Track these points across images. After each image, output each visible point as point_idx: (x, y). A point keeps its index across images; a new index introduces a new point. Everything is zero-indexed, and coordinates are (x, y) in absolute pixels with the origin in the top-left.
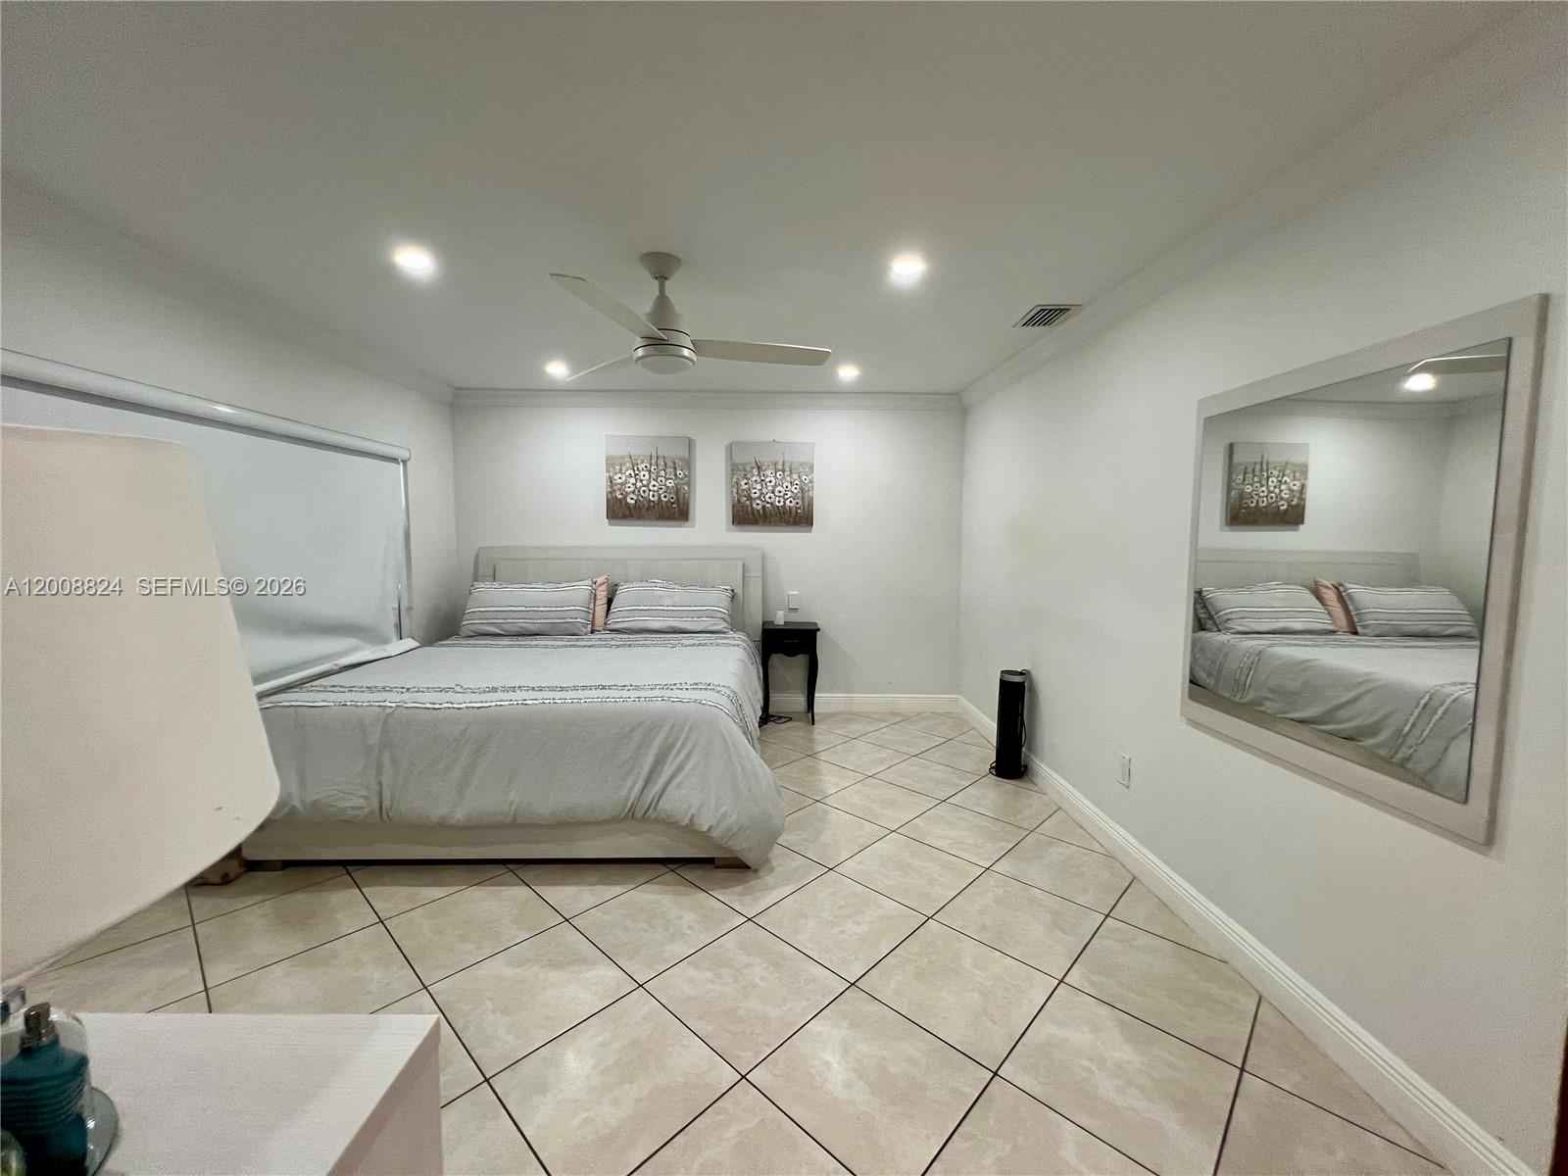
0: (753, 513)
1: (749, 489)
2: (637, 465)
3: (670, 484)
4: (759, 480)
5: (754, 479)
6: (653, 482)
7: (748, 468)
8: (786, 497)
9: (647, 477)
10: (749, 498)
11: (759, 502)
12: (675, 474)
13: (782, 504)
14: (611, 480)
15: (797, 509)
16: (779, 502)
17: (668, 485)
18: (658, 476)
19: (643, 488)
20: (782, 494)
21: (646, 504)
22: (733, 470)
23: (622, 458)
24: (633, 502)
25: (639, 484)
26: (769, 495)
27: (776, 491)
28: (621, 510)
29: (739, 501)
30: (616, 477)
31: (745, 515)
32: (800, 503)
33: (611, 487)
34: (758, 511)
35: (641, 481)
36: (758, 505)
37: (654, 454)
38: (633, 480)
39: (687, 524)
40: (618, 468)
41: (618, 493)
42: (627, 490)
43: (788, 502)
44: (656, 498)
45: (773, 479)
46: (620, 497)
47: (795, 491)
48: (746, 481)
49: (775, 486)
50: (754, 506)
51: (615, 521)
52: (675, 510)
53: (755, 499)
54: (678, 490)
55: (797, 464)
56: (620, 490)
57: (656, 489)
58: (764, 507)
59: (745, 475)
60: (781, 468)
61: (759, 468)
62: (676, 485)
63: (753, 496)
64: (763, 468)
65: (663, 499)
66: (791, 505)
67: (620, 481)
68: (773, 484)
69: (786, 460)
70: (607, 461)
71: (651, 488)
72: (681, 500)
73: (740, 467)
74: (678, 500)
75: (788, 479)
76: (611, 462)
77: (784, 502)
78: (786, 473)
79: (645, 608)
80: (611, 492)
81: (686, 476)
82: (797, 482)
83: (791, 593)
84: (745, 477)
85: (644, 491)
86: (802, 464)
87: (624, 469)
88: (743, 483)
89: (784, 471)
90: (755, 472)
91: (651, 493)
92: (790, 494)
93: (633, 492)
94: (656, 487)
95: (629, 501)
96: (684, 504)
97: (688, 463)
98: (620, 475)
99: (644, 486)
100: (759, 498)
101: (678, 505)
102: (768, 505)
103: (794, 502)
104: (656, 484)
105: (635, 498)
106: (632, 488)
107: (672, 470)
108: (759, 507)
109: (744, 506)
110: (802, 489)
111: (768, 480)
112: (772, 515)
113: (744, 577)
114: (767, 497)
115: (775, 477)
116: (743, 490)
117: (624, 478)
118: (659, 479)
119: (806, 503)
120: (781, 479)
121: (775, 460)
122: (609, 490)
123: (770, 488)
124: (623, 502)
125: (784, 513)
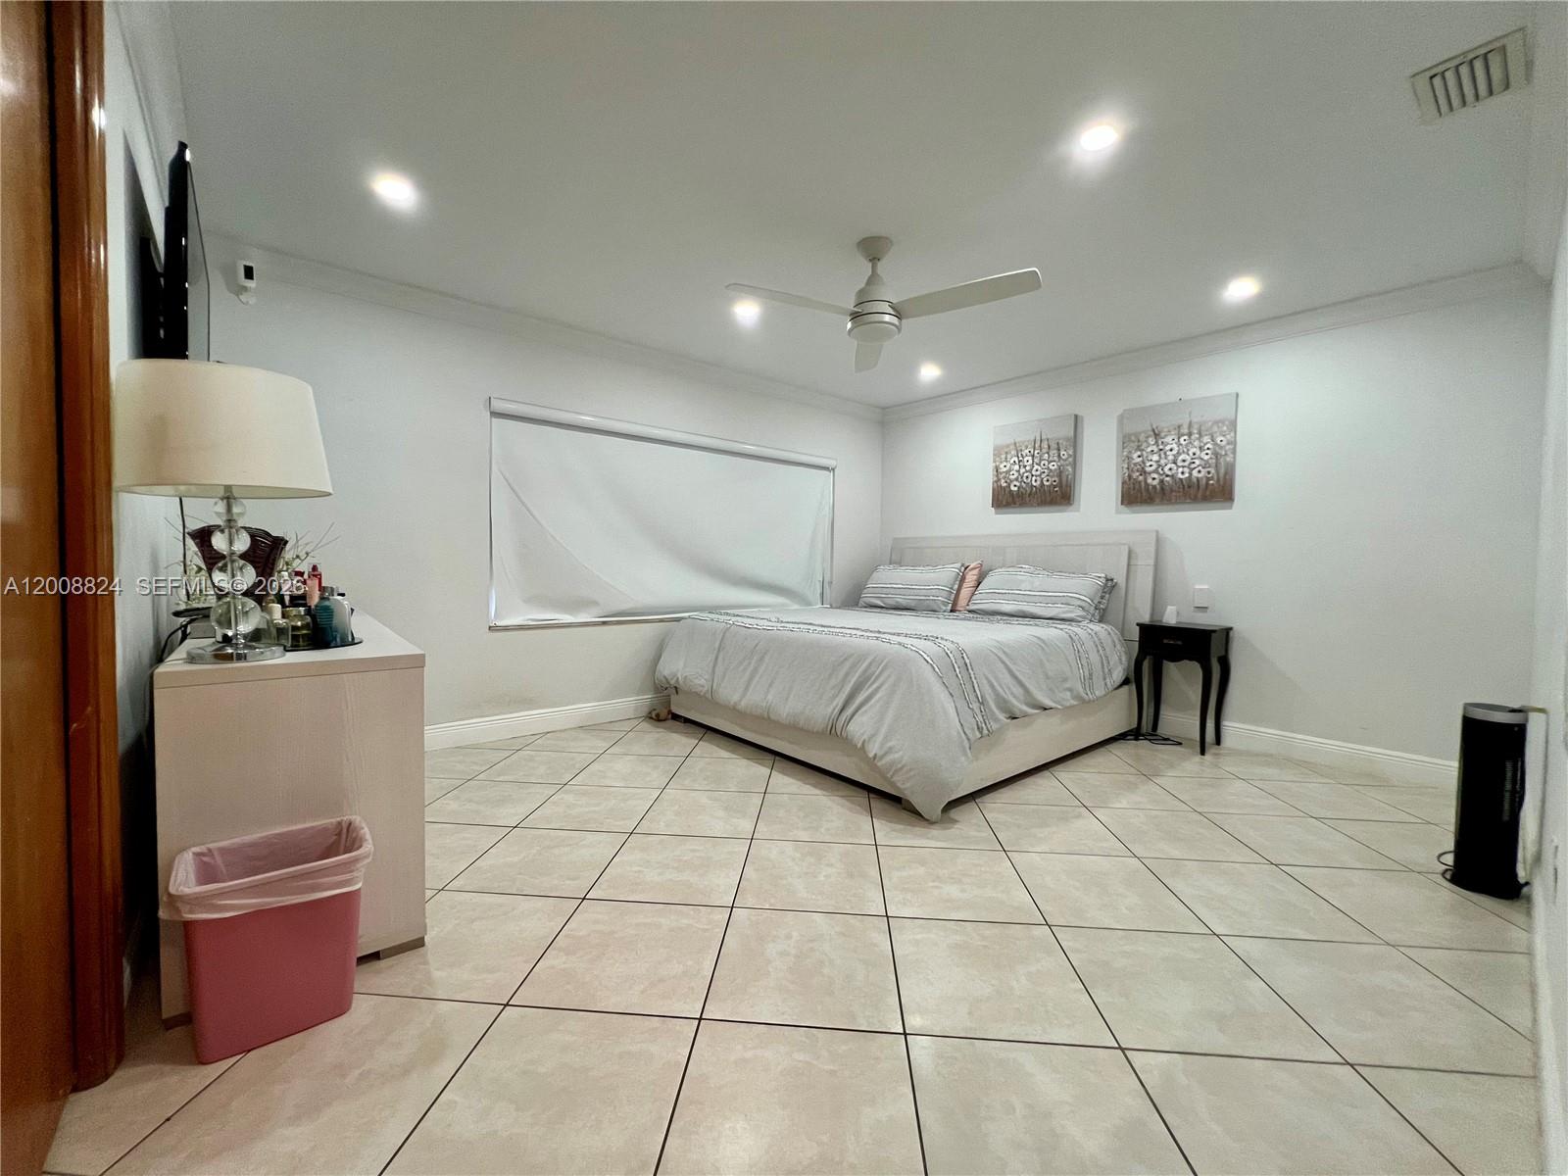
0: (1147, 490)
1: (1143, 462)
2: (1021, 450)
3: (1053, 466)
4: (1156, 450)
5: (1149, 449)
6: (1036, 467)
7: (1142, 437)
8: (1193, 466)
9: (1031, 462)
10: (1143, 472)
11: (1155, 476)
12: (1059, 455)
13: (1187, 475)
14: (997, 469)
15: (1208, 479)
16: (1183, 473)
17: (1051, 467)
18: (1041, 460)
19: (1026, 475)
20: (1186, 464)
21: (1028, 490)
22: (1124, 443)
23: (1008, 446)
24: (1016, 489)
25: (1023, 470)
26: (1169, 466)
27: (1181, 460)
28: (1006, 499)
29: (1130, 477)
30: (1002, 466)
31: (1137, 494)
32: (1213, 471)
33: (997, 476)
34: (1154, 487)
35: (1025, 467)
36: (1153, 481)
37: (1038, 438)
38: (1017, 467)
39: (1071, 508)
40: (1003, 456)
41: (1003, 481)
42: (1012, 477)
43: (1195, 473)
44: (1038, 483)
45: (1175, 446)
46: (1005, 484)
47: (1206, 457)
48: (1139, 453)
49: (1179, 453)
50: (1150, 481)
51: (1000, 510)
52: (1058, 494)
53: (1150, 473)
54: (1061, 472)
55: (1210, 424)
56: (1004, 478)
57: (1038, 473)
58: (1162, 481)
59: (1138, 446)
60: (1189, 431)
61: (1157, 435)
62: (1059, 467)
63: (1148, 469)
64: (1163, 435)
65: (1046, 483)
66: (1200, 475)
67: (1005, 469)
68: (1174, 452)
69: (1195, 420)
70: (994, 450)
71: (1034, 473)
72: (1064, 483)
73: (1133, 438)
74: (1061, 480)
75: (1196, 443)
76: (998, 452)
77: (1190, 474)
78: (1193, 437)
79: (1004, 591)
80: (996, 482)
81: (1070, 456)
82: (1209, 446)
83: (1197, 587)
84: (1139, 448)
85: (1027, 477)
86: (1216, 422)
87: (1009, 456)
88: (1135, 456)
89: (1190, 434)
90: (1152, 441)
91: (1034, 478)
92: (1197, 462)
93: (1017, 479)
94: (1038, 472)
95: (1013, 488)
96: (1067, 486)
97: (1075, 442)
98: (1005, 464)
99: (1027, 472)
100: (1156, 471)
101: (1061, 487)
102: (1168, 479)
103: (1204, 472)
104: (1039, 468)
105: (1018, 484)
106: (1016, 475)
107: (1055, 451)
108: (1155, 483)
109: (1136, 482)
110: (1216, 455)
111: (1168, 448)
112: (1172, 491)
113: (1129, 565)
114: (1166, 469)
115: (1179, 444)
116: (1135, 464)
117: (1008, 466)
118: (1043, 462)
119: (1222, 471)
120: (1187, 445)
121: (1180, 422)
122: (995, 479)
123: (1171, 458)
124: (1007, 490)
125: (1189, 487)
